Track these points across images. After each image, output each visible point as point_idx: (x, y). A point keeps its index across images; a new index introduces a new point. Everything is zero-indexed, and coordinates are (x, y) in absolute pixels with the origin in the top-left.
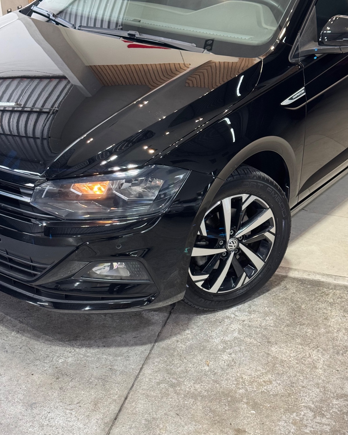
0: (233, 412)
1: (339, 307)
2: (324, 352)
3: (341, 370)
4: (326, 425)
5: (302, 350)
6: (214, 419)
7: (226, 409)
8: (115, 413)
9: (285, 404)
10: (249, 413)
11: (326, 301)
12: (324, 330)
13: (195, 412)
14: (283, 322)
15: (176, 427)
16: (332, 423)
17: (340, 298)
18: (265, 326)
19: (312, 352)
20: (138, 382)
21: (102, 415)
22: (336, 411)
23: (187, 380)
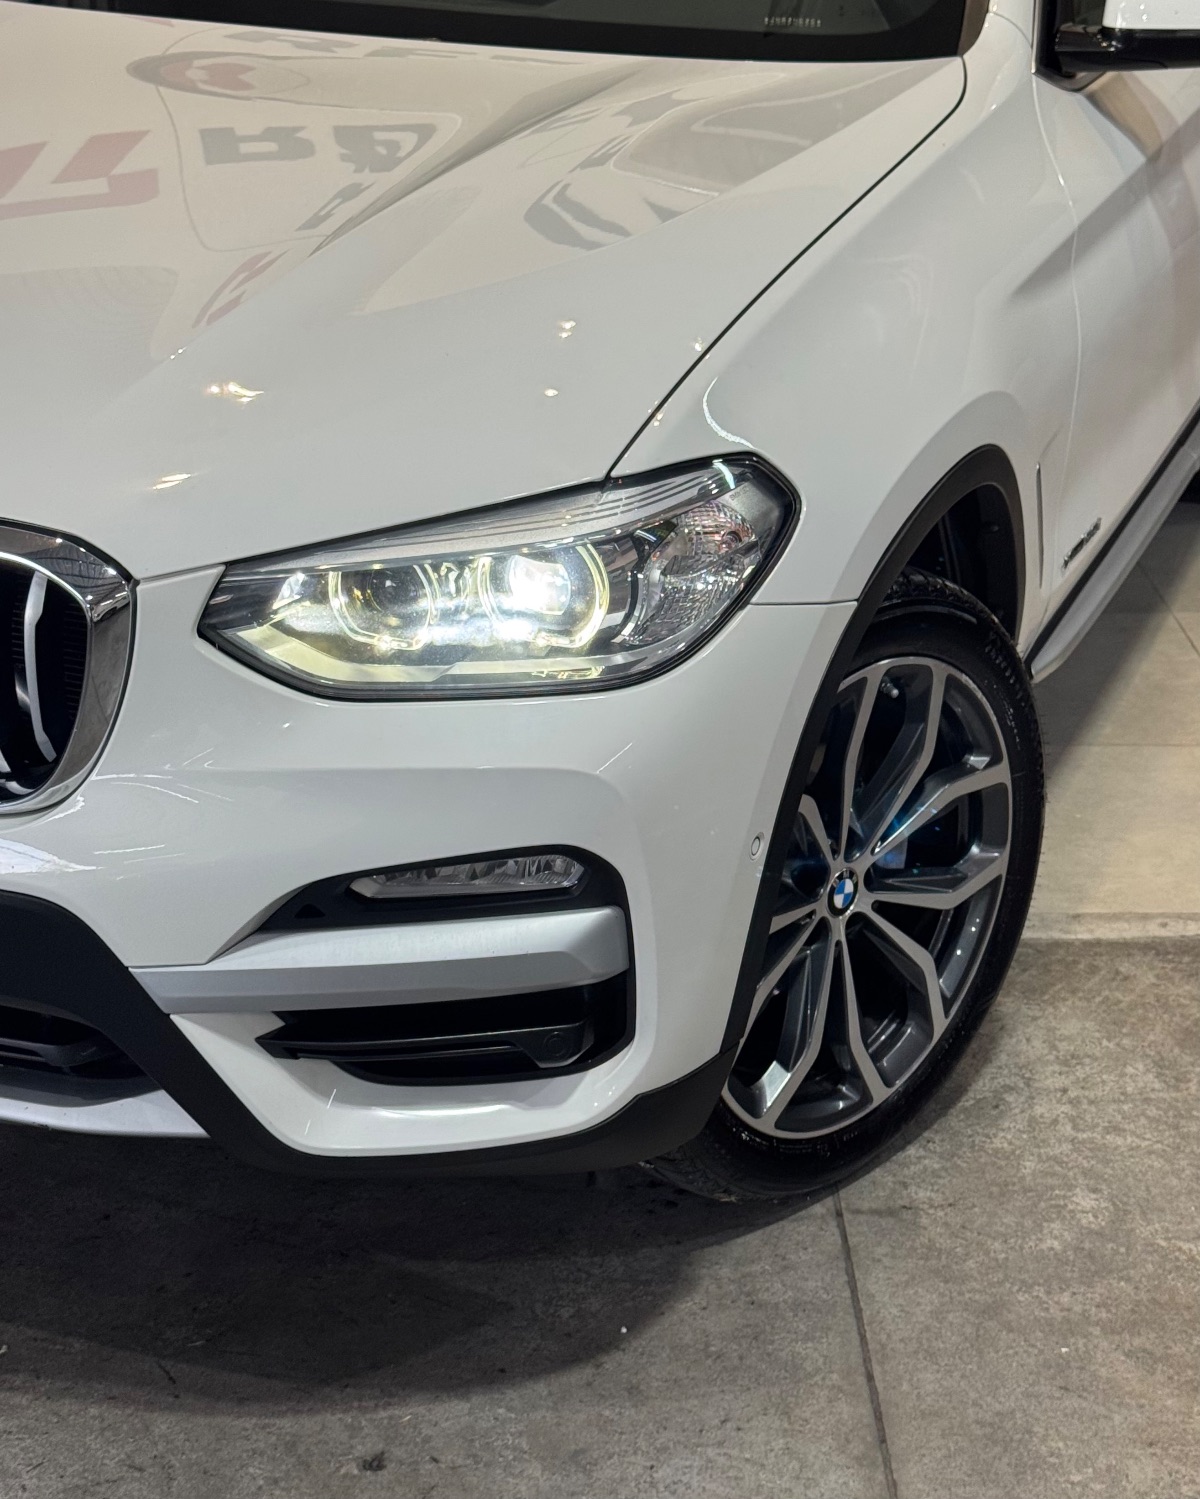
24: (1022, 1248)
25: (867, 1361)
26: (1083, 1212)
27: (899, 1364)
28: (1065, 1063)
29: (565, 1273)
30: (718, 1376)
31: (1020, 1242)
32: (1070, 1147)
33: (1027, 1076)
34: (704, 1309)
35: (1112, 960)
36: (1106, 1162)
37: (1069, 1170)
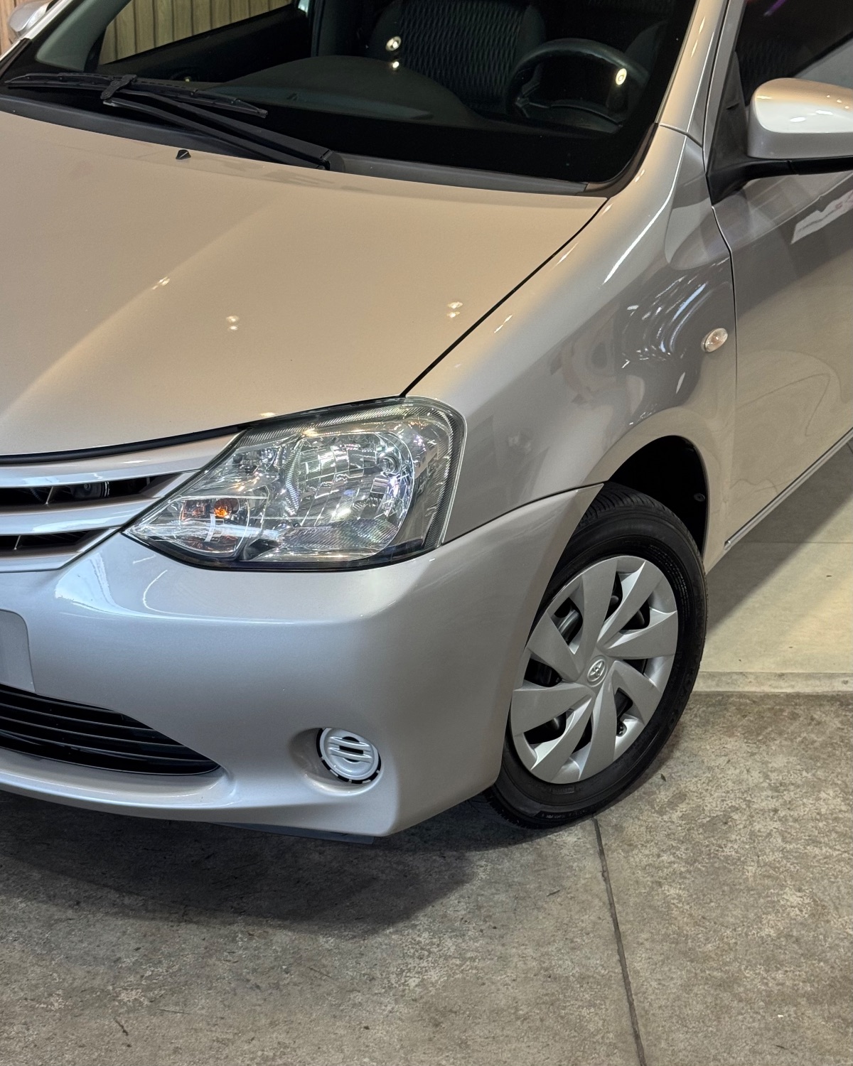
24: (747, 935)
25: (634, 1023)
26: (792, 907)
27: (659, 1026)
28: (776, 789)
29: (412, 951)
30: (526, 1034)
31: (745, 930)
32: (781, 855)
33: (747, 799)
34: (514, 980)
35: (808, 710)
36: (808, 868)
37: (780, 874)
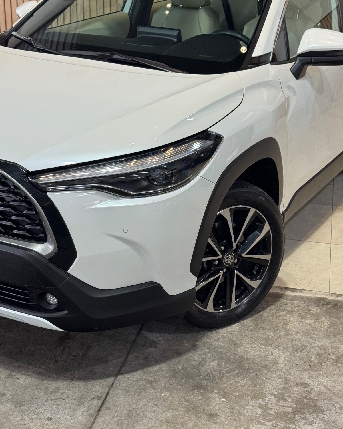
0: (205, 400)
1: (297, 314)
2: (284, 351)
3: (300, 364)
4: (288, 407)
5: (265, 349)
6: (189, 407)
7: (199, 398)
8: (98, 406)
9: (252, 392)
10: (220, 400)
11: (285, 309)
12: (284, 333)
13: (171, 402)
14: (247, 328)
15: (155, 415)
16: (294, 405)
17: (298, 307)
18: (231, 332)
19: (273, 351)
20: (118, 381)
21: (87, 408)
22: (297, 396)
23: (163, 377)
